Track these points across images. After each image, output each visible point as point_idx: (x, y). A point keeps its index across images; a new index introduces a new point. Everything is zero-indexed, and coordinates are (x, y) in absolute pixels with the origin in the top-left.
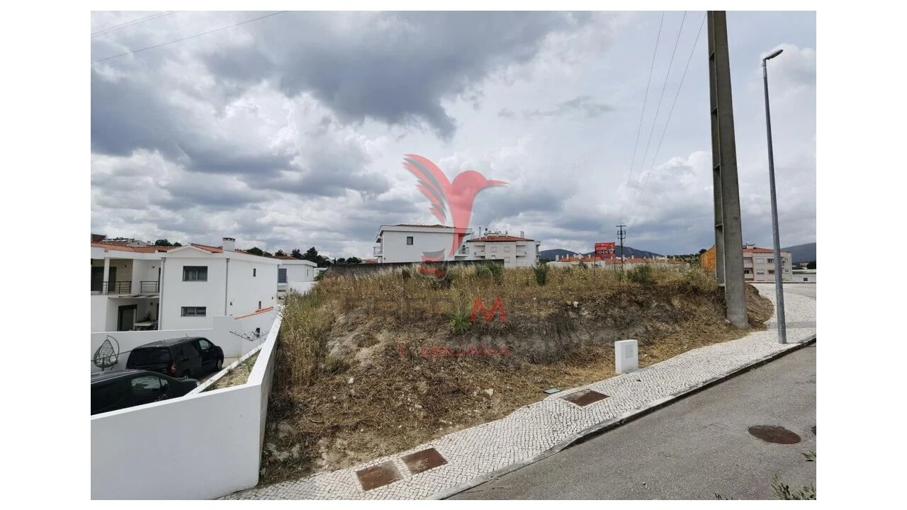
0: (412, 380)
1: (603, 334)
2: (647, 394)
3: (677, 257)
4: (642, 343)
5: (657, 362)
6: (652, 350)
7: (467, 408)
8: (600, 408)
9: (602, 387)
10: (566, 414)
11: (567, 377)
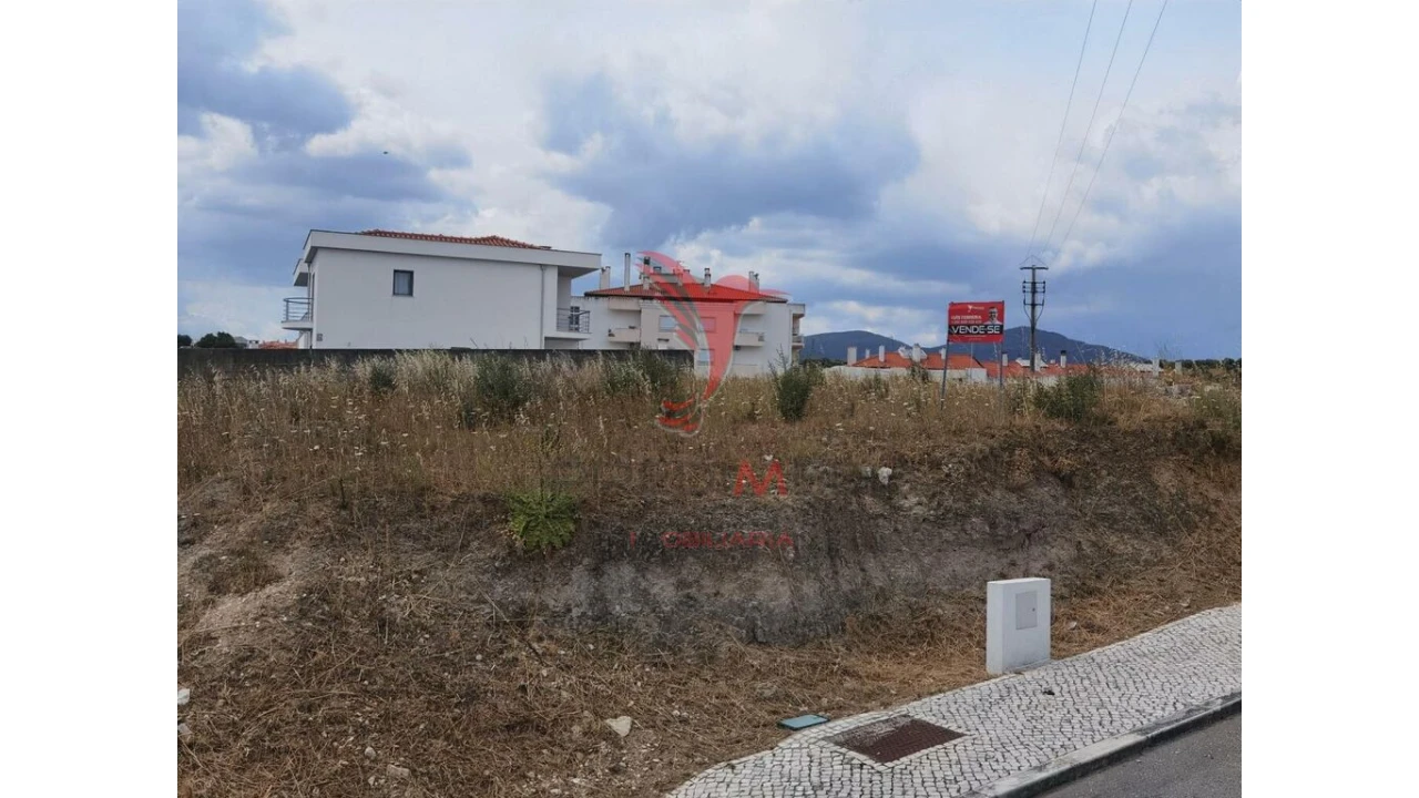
0: (383, 693)
1: (957, 563)
2: (1067, 728)
3: (1187, 365)
4: (1065, 591)
5: (1102, 644)
6: (1091, 611)
7: (548, 775)
8: (936, 766)
9: (944, 709)
10: (837, 784)
11: (850, 683)
